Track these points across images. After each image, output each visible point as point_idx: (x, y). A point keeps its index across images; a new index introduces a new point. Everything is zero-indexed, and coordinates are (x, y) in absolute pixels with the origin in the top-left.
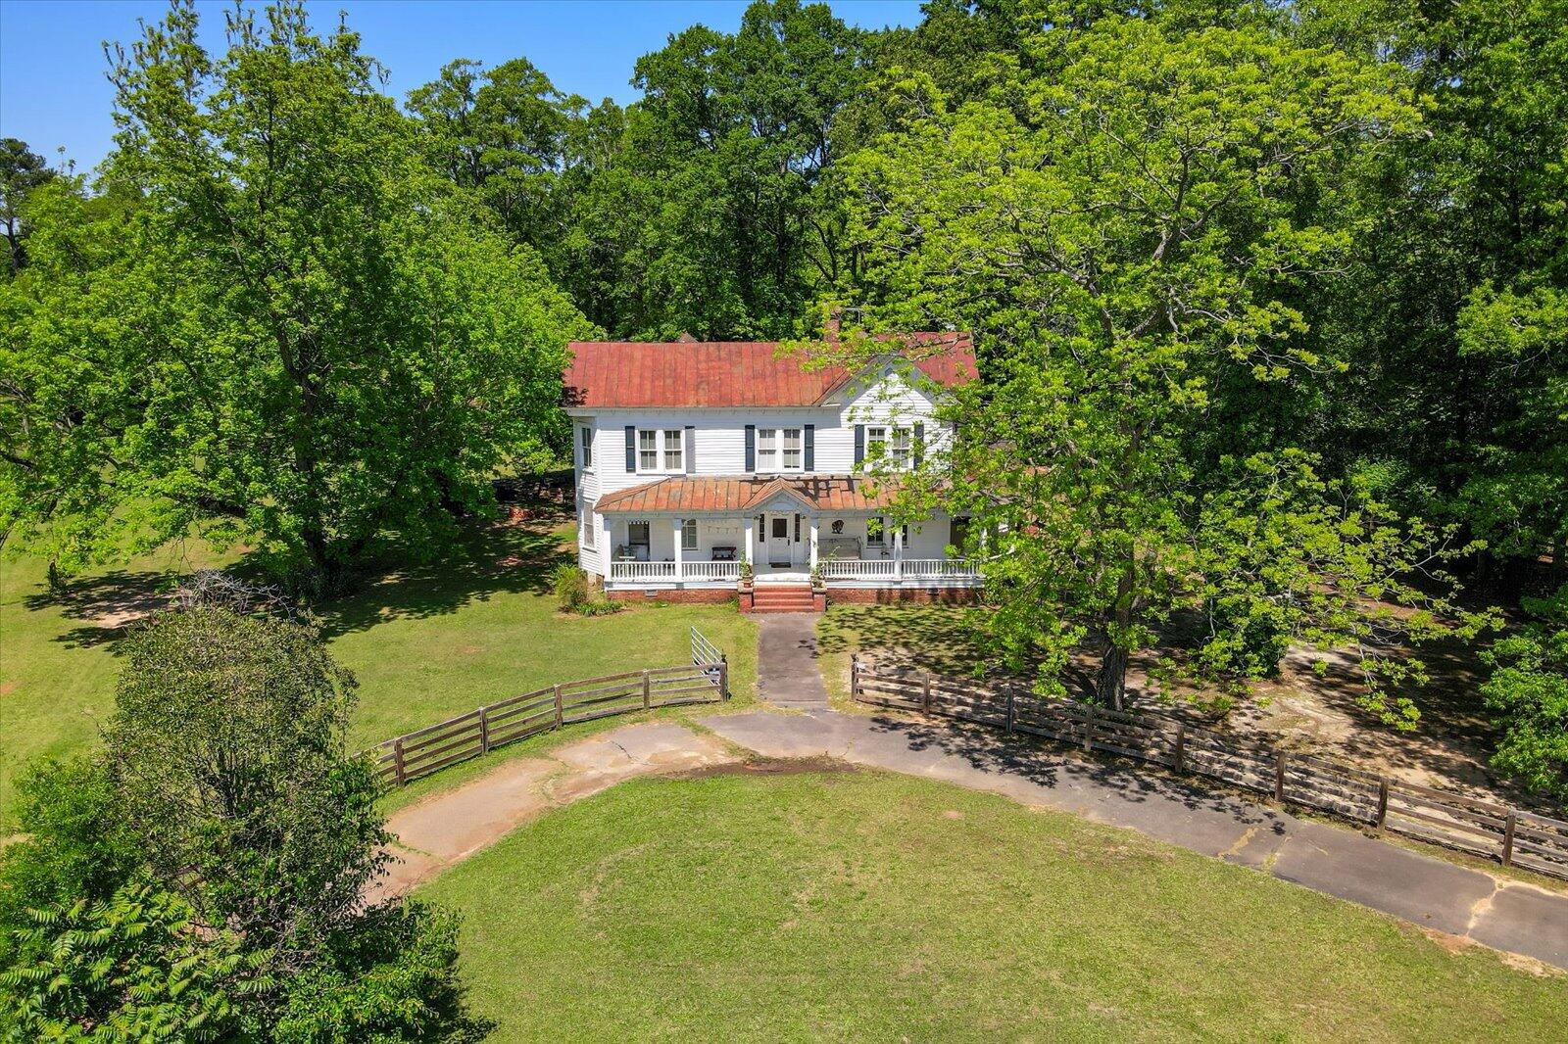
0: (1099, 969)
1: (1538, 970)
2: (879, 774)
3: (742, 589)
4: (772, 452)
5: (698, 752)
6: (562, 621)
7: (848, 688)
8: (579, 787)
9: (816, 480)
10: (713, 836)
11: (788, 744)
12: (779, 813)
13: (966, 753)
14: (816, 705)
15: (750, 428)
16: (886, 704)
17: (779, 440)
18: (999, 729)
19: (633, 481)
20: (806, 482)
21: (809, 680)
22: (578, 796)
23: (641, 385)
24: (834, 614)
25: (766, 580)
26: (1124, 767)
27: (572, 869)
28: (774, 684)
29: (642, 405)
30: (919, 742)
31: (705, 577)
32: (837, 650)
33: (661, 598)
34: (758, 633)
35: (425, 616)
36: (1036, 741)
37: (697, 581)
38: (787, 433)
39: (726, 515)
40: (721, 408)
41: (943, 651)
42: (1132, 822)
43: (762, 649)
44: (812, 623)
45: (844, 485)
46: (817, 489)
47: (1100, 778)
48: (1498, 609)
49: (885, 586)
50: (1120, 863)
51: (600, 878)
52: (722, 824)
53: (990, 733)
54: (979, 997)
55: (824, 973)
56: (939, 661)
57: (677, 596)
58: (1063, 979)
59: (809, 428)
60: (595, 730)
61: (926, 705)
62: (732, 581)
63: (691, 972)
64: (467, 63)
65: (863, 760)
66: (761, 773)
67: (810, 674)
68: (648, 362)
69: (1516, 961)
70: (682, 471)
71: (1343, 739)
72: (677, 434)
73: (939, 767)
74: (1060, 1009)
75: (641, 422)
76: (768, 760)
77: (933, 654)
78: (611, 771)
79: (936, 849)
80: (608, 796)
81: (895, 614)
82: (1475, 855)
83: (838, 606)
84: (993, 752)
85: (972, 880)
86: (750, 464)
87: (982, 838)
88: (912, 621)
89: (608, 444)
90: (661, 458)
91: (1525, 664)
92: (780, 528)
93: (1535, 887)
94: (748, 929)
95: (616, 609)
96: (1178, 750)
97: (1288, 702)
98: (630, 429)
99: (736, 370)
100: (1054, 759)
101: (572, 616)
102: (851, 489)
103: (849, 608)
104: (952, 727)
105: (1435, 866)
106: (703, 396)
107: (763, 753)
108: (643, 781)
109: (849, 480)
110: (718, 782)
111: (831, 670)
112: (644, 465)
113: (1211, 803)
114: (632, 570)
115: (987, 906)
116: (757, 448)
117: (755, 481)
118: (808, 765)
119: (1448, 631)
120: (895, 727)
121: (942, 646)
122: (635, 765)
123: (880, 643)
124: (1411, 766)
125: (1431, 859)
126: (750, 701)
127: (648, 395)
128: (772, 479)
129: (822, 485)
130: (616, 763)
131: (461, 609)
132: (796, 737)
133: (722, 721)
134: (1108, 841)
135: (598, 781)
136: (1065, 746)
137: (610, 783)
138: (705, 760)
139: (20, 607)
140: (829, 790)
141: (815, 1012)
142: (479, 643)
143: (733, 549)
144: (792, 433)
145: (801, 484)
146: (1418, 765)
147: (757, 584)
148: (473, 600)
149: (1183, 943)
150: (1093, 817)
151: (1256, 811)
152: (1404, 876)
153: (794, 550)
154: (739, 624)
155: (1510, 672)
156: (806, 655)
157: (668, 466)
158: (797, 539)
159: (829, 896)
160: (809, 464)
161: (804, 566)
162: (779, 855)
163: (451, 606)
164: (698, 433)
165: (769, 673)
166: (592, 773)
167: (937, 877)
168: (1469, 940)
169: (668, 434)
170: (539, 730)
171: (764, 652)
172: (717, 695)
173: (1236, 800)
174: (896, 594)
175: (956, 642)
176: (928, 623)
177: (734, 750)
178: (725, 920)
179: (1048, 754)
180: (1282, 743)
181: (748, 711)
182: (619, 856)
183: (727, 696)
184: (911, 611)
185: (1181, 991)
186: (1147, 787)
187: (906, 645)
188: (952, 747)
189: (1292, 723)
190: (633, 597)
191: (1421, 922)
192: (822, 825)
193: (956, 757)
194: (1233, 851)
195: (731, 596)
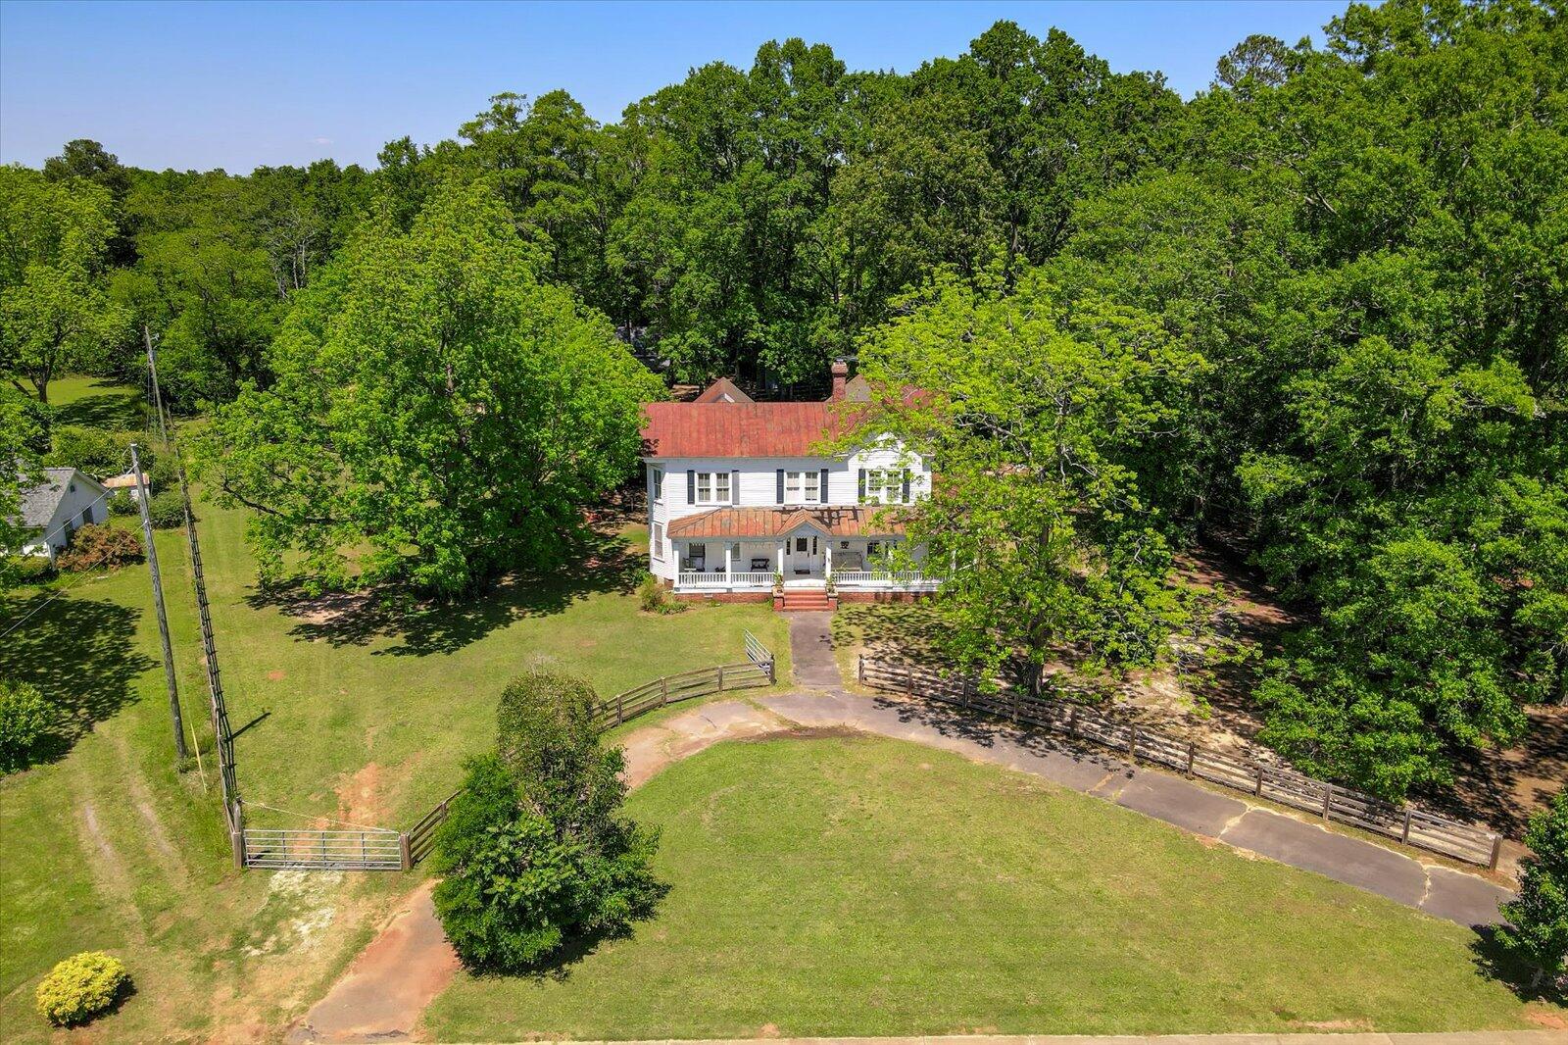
0: (1005, 858)
1: (1252, 858)
2: (879, 739)
3: (775, 594)
4: (797, 489)
5: (759, 723)
6: (645, 618)
7: (857, 675)
8: (687, 748)
9: (829, 510)
10: (777, 780)
11: (818, 717)
12: (816, 765)
13: (934, 723)
14: (835, 688)
15: (780, 472)
16: (883, 688)
17: (802, 480)
18: (958, 707)
19: (693, 510)
20: (822, 511)
21: (828, 668)
22: (687, 754)
23: (699, 438)
24: (844, 612)
25: (794, 585)
26: (1038, 733)
27: (694, 801)
28: (804, 671)
29: (701, 456)
30: (906, 715)
31: (748, 584)
32: (848, 644)
33: (716, 600)
34: (789, 629)
35: (544, 615)
36: (983, 715)
37: (743, 586)
38: (808, 475)
39: (764, 539)
40: (759, 457)
41: (922, 645)
42: (1035, 770)
43: (793, 642)
44: (827, 620)
45: (851, 514)
46: (831, 518)
47: (1022, 742)
48: (1260, 645)
49: (881, 590)
50: (1026, 796)
51: (712, 806)
52: (781, 772)
53: (952, 709)
54: (937, 872)
55: (850, 859)
56: (919, 654)
57: (728, 598)
58: (984, 862)
59: (825, 471)
60: (689, 707)
61: (909, 686)
62: (767, 586)
63: (775, 860)
64: (513, 96)
65: (867, 729)
66: (801, 738)
67: (830, 664)
68: (703, 419)
69: (1241, 852)
70: (729, 503)
71: (1185, 712)
72: (726, 476)
73: (917, 734)
74: (981, 878)
75: (698, 469)
76: (806, 729)
77: (915, 647)
78: (704, 736)
79: (915, 787)
80: (707, 754)
81: (888, 612)
82: (1242, 790)
83: (846, 605)
84: (953, 723)
85: (936, 807)
86: (780, 498)
87: (944, 781)
88: (900, 618)
89: (674, 484)
90: (713, 493)
91: (1279, 676)
92: (802, 545)
93: (1270, 810)
94: (804, 835)
95: (683, 609)
96: (1073, 724)
97: (1155, 684)
98: (690, 473)
99: (769, 426)
100: (993, 728)
101: (652, 615)
102: (856, 518)
103: (855, 607)
104: (928, 704)
105: (1216, 798)
106: (745, 448)
107: (802, 723)
108: (726, 744)
109: (854, 510)
110: (775, 744)
111: (845, 663)
112: (701, 499)
113: (1090, 758)
114: (694, 579)
115: (944, 822)
116: (786, 486)
117: (784, 511)
118: (832, 732)
119: (1229, 658)
120: (890, 705)
121: (922, 640)
122: (720, 733)
123: (878, 638)
124: (1224, 731)
125: (1214, 793)
126: (789, 685)
127: (704, 447)
128: (796, 510)
129: (834, 514)
130: (707, 731)
131: (567, 609)
132: (822, 712)
133: (772, 701)
134: (1021, 783)
135: (698, 744)
136: (1001, 719)
137: (706, 746)
138: (765, 728)
139: (245, 607)
140: (848, 750)
141: (846, 879)
142: (589, 637)
143: (767, 560)
144: (811, 475)
145: (818, 513)
146: (1229, 731)
147: (786, 589)
148: (575, 600)
149: (1054, 843)
150: (1014, 768)
151: (1118, 762)
152: (1193, 803)
153: (813, 561)
154: (774, 621)
155: (1271, 680)
156: (826, 648)
157: (719, 498)
158: (815, 552)
159: (850, 817)
160: (824, 498)
161: (821, 574)
162: (819, 792)
163: (558, 606)
164: (741, 475)
165: (799, 662)
166: (693, 738)
167: (914, 805)
168: (1219, 840)
169: (719, 476)
170: (653, 708)
171: (795, 646)
172: (767, 682)
173: (1105, 756)
174: (889, 597)
175: (932, 637)
176: (912, 620)
177: (783, 722)
178: (790, 831)
179: (990, 724)
180: (1145, 716)
181: (789, 693)
182: (721, 792)
183: (774, 681)
184: (899, 610)
185: (1049, 868)
186: (1052, 747)
187: (896, 639)
188: (927, 720)
189: (1154, 701)
190: (695, 599)
191: (1195, 831)
192: (844, 773)
193: (929, 726)
194: (1096, 789)
195: (768, 598)
